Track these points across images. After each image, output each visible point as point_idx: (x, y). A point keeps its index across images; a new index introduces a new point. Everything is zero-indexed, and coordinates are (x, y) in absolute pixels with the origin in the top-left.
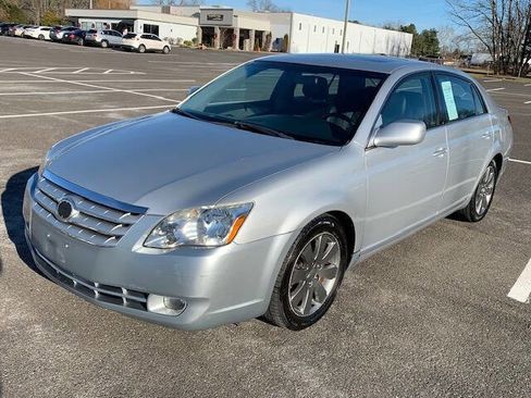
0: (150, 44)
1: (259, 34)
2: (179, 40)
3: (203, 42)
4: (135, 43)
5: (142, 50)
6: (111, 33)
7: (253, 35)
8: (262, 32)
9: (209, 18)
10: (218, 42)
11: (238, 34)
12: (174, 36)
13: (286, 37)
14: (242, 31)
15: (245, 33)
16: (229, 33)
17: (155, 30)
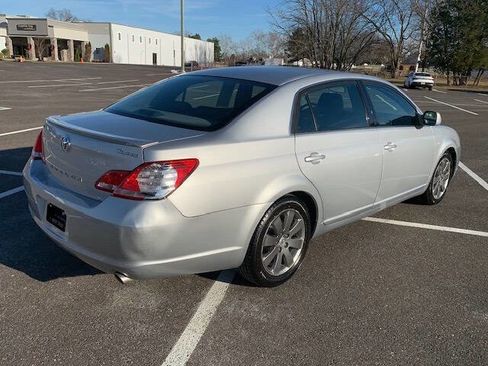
1: (77, 44)
7: (71, 45)
8: (80, 42)
9: (19, 28)
10: (33, 53)
11: (56, 45)
13: (107, 46)
14: (59, 41)
15: (63, 43)
16: (46, 43)
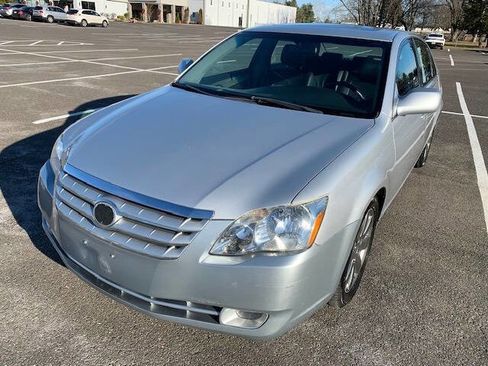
0: (91, 19)
1: (179, 9)
2: (113, 15)
3: (134, 17)
4: (77, 18)
5: (85, 24)
6: (55, 10)
7: (174, 10)
8: (181, 7)
10: (145, 16)
11: (161, 9)
12: (109, 11)
13: (201, 11)
14: (165, 6)
15: (167, 8)
16: (154, 8)
17: (92, 6)
